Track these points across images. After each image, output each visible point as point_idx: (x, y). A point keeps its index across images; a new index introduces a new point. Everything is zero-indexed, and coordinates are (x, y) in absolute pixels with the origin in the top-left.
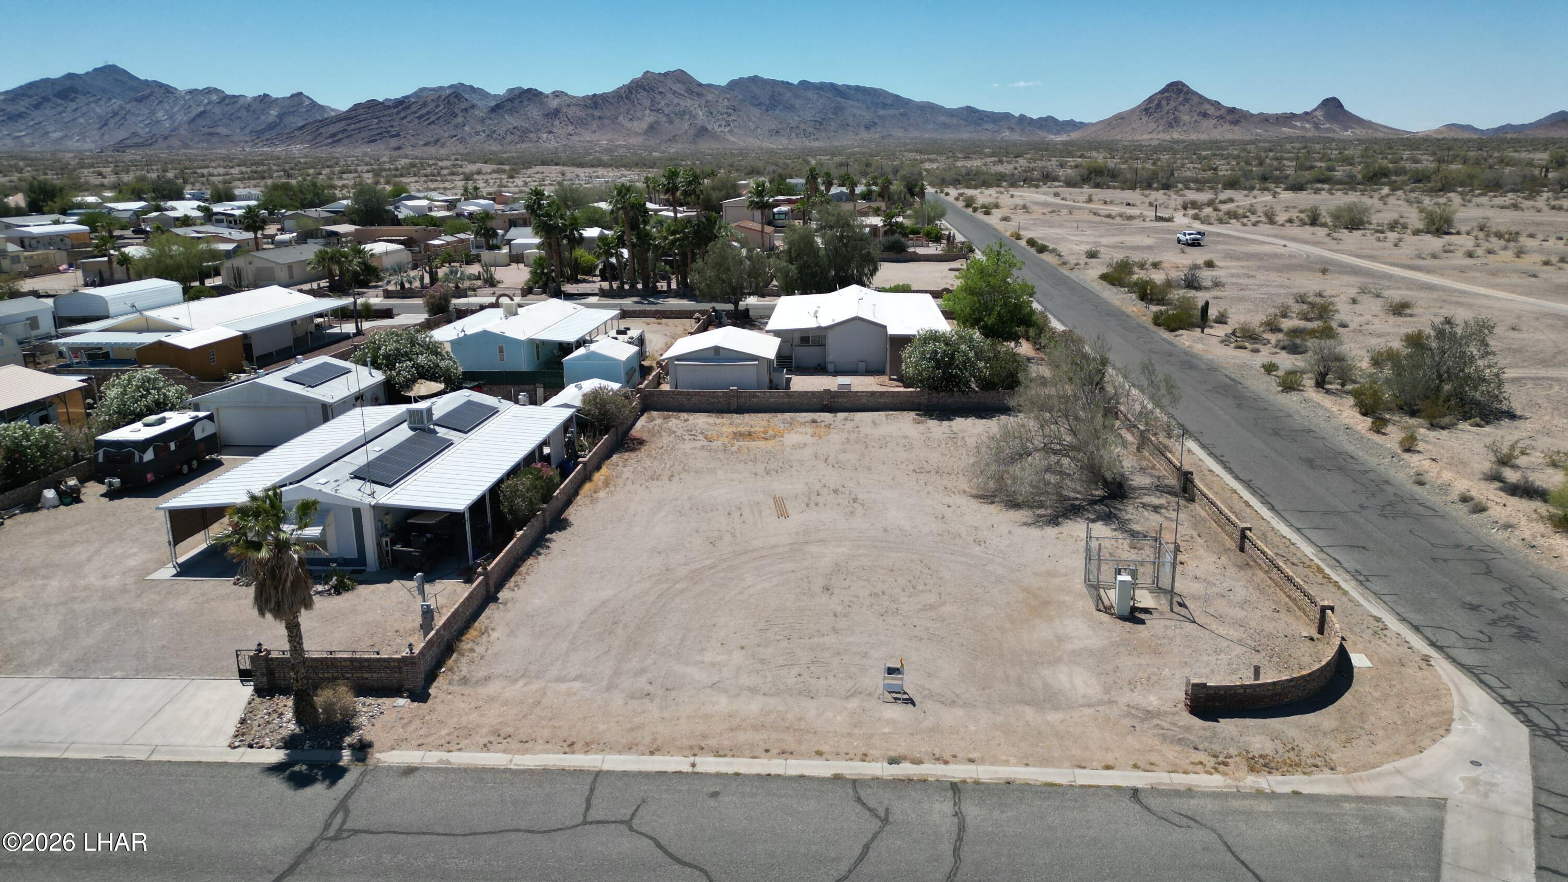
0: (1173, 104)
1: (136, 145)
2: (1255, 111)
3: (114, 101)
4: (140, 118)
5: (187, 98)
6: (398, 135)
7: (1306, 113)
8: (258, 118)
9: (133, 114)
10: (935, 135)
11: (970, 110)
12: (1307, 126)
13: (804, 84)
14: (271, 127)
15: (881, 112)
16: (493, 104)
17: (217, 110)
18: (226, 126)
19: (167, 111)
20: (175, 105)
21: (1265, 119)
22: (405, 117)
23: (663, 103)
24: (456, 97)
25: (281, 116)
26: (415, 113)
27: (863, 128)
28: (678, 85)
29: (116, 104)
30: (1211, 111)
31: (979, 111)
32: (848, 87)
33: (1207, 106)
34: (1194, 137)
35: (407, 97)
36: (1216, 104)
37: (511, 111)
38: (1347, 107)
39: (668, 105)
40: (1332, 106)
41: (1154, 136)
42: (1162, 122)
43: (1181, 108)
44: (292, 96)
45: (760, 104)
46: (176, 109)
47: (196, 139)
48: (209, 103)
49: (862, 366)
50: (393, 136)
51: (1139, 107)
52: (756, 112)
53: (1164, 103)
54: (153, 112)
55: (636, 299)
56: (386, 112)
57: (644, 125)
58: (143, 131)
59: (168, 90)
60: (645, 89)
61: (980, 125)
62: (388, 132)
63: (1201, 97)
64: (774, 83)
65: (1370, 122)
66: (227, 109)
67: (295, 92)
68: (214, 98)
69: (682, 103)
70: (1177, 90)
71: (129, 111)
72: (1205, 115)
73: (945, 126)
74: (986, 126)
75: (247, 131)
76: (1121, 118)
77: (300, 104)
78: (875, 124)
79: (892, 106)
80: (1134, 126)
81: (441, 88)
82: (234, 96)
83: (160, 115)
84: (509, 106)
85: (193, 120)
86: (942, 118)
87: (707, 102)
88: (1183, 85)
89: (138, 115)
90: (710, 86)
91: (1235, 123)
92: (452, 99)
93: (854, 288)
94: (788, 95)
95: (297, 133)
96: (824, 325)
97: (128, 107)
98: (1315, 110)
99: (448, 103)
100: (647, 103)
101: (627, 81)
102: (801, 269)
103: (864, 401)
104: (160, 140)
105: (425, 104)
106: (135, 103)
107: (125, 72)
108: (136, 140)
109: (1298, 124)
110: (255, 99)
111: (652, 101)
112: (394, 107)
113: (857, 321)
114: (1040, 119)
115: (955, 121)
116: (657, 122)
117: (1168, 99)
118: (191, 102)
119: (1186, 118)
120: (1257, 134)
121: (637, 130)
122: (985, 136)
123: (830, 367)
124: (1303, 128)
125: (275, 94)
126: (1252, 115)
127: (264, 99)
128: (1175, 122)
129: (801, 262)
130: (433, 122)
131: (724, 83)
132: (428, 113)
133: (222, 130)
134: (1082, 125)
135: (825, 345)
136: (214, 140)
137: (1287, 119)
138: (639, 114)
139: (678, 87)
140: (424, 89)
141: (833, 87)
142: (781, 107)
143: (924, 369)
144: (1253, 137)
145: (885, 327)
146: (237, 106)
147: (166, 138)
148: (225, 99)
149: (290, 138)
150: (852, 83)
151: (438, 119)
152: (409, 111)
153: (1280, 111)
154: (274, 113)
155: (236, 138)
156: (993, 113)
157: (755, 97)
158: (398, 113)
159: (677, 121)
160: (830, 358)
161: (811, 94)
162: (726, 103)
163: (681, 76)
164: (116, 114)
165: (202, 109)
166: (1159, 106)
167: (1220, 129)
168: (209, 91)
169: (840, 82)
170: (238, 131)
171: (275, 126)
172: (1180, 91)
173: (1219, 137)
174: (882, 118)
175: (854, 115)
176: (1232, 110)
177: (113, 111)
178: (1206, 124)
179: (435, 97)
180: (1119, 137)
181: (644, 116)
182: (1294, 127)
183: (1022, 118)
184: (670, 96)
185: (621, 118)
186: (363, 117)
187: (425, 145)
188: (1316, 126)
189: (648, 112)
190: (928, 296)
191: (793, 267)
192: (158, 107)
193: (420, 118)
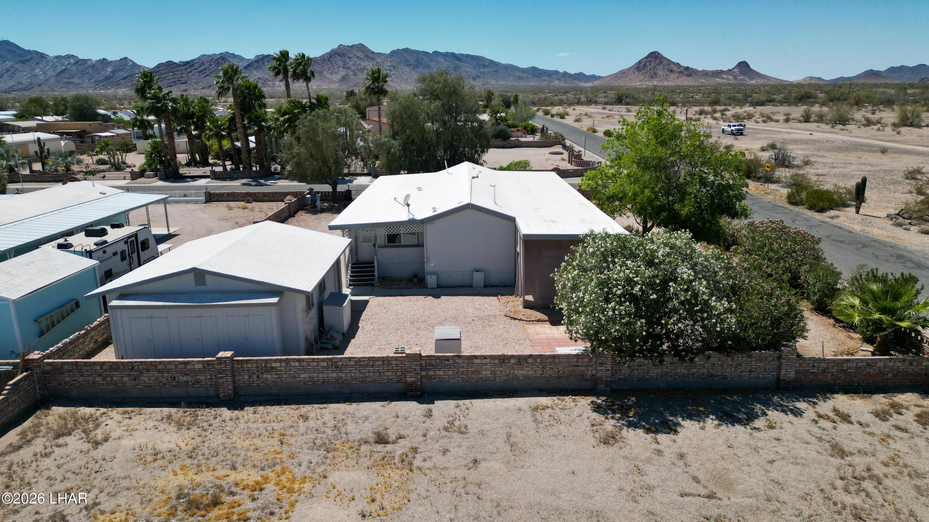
0: (653, 64)
1: (20, 90)
2: (700, 69)
3: (7, 62)
4: (24, 73)
5: (55, 61)
6: (186, 83)
7: (729, 70)
8: (99, 73)
9: (19, 71)
10: (515, 84)
11: (534, 69)
12: (730, 77)
13: (436, 53)
14: (107, 78)
15: (482, 70)
16: (246, 64)
17: (74, 68)
18: (79, 78)
19: (41, 69)
20: (47, 65)
21: (705, 74)
22: (190, 72)
23: (350, 64)
24: (223, 59)
25: (113, 72)
26: (197, 69)
27: (471, 79)
28: (360, 53)
29: (8, 64)
30: (675, 68)
31: (539, 69)
32: (462, 55)
33: (672, 66)
34: (666, 83)
35: (193, 60)
36: (678, 65)
37: (257, 68)
38: (751, 67)
39: (354, 65)
40: (743, 66)
41: (643, 82)
42: (647, 75)
43: (658, 67)
44: (121, 59)
45: (410, 65)
46: (47, 68)
47: (59, 86)
48: (69, 64)
49: (479, 278)
50: (183, 83)
51: (633, 66)
52: (407, 69)
53: (648, 64)
54: (33, 70)
55: (245, 181)
56: (178, 69)
57: (339, 77)
58: (25, 81)
59: (42, 56)
60: (339, 55)
61: (540, 77)
62: (179, 81)
63: (669, 60)
64: (417, 52)
65: (765, 75)
66: (80, 68)
67: (123, 57)
68: (72, 61)
69: (362, 63)
70: (655, 56)
71: (17, 69)
72: (672, 71)
73: (520, 78)
74: (544, 78)
75: (92, 81)
76: (623, 73)
77: (126, 64)
78: (479, 77)
79: (488, 66)
80: (631, 77)
81: (214, 54)
82: (84, 60)
83: (37, 71)
84: (256, 65)
85: (58, 75)
86: (517, 74)
87: (377, 63)
88: (659, 53)
89: (23, 71)
90: (379, 54)
91: (689, 75)
92: (220, 61)
93: (466, 165)
94: (426, 59)
95: (122, 82)
96: (419, 216)
97: (16, 66)
98: (734, 68)
99: (218, 63)
100: (341, 64)
101: (328, 51)
102: (405, 146)
103: (486, 373)
104: (36, 87)
105: (203, 64)
106: (20, 64)
107: (15, 45)
108: (20, 86)
109: (725, 76)
110: (97, 61)
111: (344, 62)
112: (184, 66)
113: (470, 211)
114: (575, 74)
115: (526, 75)
116: (347, 75)
117: (650, 62)
118: (57, 64)
119: (661, 73)
120: (702, 82)
121: (335, 79)
122: (544, 84)
123: (431, 280)
124: (728, 79)
125: (110, 58)
126: (699, 71)
127: (103, 62)
128: (654, 76)
129: (404, 136)
130: (208, 75)
131: (388, 52)
132: (205, 69)
133: (76, 80)
134: (600, 78)
135: (423, 246)
136: (70, 86)
137: (718, 73)
138: (336, 70)
139: (359, 54)
140: (204, 55)
141: (453, 55)
142: (422, 66)
143: (612, 320)
144: (700, 84)
145: (512, 220)
146: (86, 66)
147: (39, 85)
148: (79, 62)
149: (118, 85)
150: (465, 53)
151: (211, 73)
152: (193, 68)
153: (714, 69)
154: (109, 70)
155: (84, 85)
156: (548, 71)
157: (406, 61)
158: (186, 69)
159: (359, 73)
160: (431, 266)
161: (440, 59)
162: (389, 64)
163: (361, 48)
164: (8, 71)
165: (64, 68)
166: (645, 66)
167: (680, 79)
168: (68, 57)
169: (457, 52)
170: (87, 81)
171: (110, 78)
172: (657, 57)
173: (680, 84)
174: (483, 73)
175: (466, 72)
176: (687, 68)
177: (6, 69)
178: (672, 76)
179: (209, 59)
180: (622, 84)
181: (339, 71)
182: (723, 78)
183: (565, 73)
184: (355, 59)
185: (325, 72)
186: (163, 72)
187: (202, 88)
188: (735, 78)
189: (341, 69)
190: (554, 174)
191: (396, 143)
192: (36, 67)
193: (199, 72)
